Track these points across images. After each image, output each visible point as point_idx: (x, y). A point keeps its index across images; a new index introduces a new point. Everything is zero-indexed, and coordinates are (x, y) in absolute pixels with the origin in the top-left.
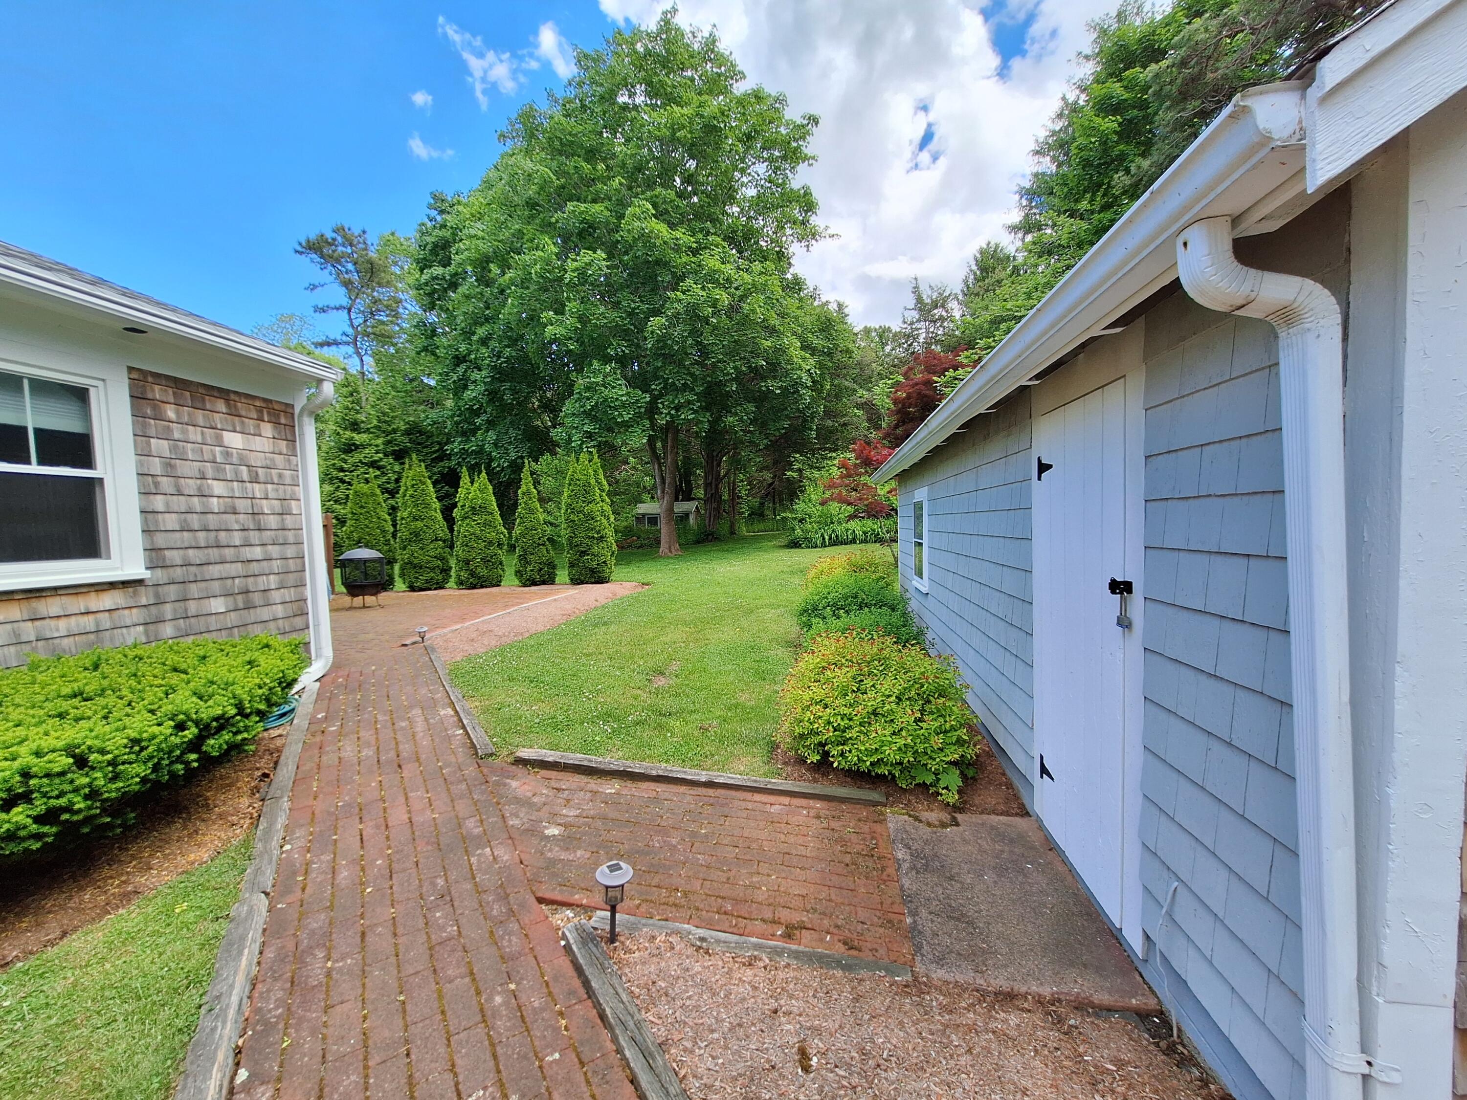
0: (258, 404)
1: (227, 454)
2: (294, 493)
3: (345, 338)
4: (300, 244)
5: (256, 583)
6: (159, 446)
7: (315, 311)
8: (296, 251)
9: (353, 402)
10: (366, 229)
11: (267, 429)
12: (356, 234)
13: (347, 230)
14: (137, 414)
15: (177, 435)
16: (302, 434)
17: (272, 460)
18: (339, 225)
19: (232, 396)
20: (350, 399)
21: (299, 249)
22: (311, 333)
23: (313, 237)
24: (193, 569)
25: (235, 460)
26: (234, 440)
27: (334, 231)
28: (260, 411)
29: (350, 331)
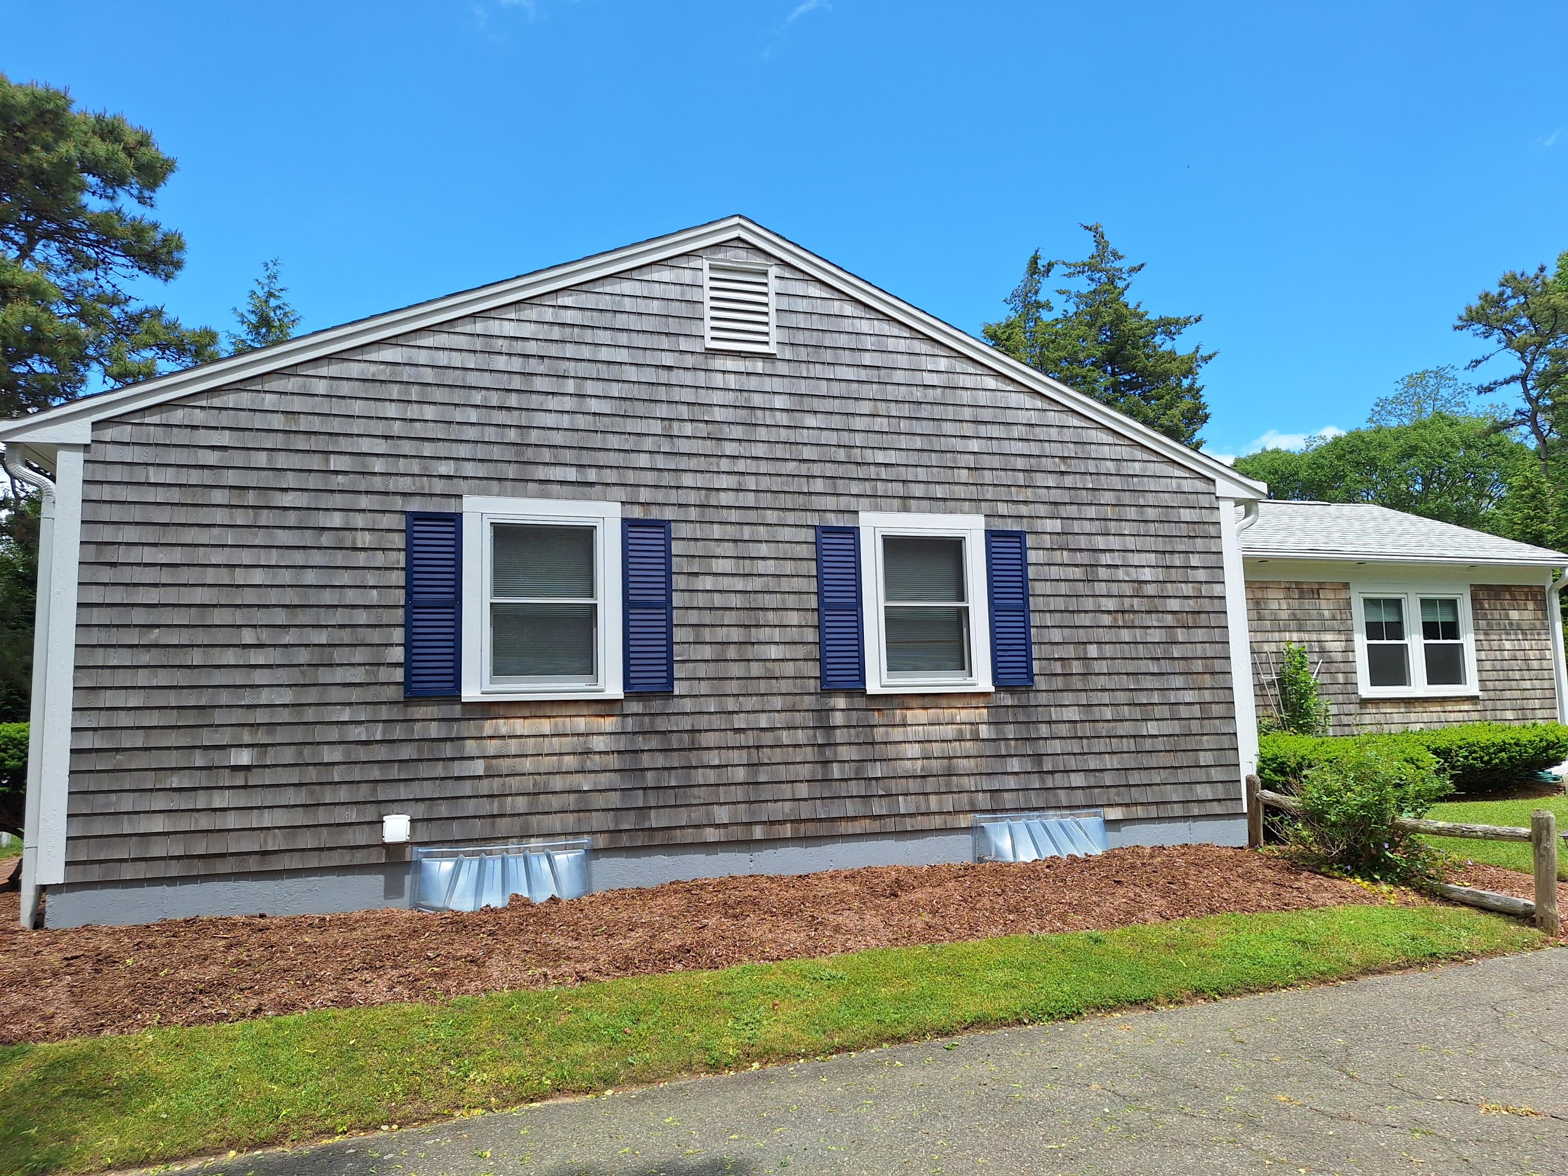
0: (1526, 590)
1: (1511, 624)
2: (1547, 645)
3: (1519, 417)
4: (1460, 318)
5: (1527, 704)
6: (1483, 623)
7: (1479, 393)
8: (1456, 328)
9: (1536, 508)
10: (1545, 264)
11: (1531, 605)
12: (1532, 276)
13: (1519, 276)
14: (1474, 608)
15: (1489, 617)
16: (1551, 605)
17: (1534, 624)
18: (1508, 274)
19: (1513, 589)
20: (1532, 504)
21: (1459, 323)
22: (1451, 391)
23: (1476, 303)
24: (1498, 692)
25: (1515, 627)
26: (1514, 615)
27: (1502, 285)
28: (1526, 595)
29: (1527, 406)
